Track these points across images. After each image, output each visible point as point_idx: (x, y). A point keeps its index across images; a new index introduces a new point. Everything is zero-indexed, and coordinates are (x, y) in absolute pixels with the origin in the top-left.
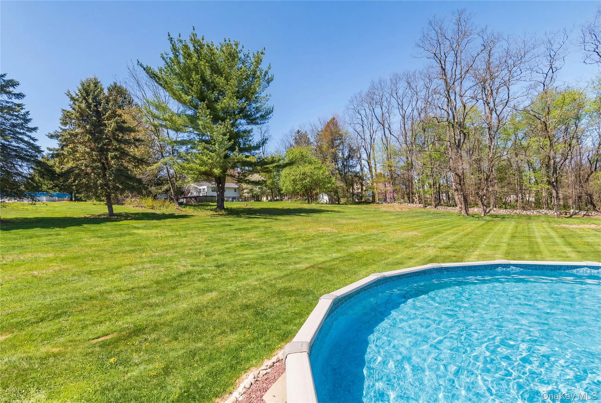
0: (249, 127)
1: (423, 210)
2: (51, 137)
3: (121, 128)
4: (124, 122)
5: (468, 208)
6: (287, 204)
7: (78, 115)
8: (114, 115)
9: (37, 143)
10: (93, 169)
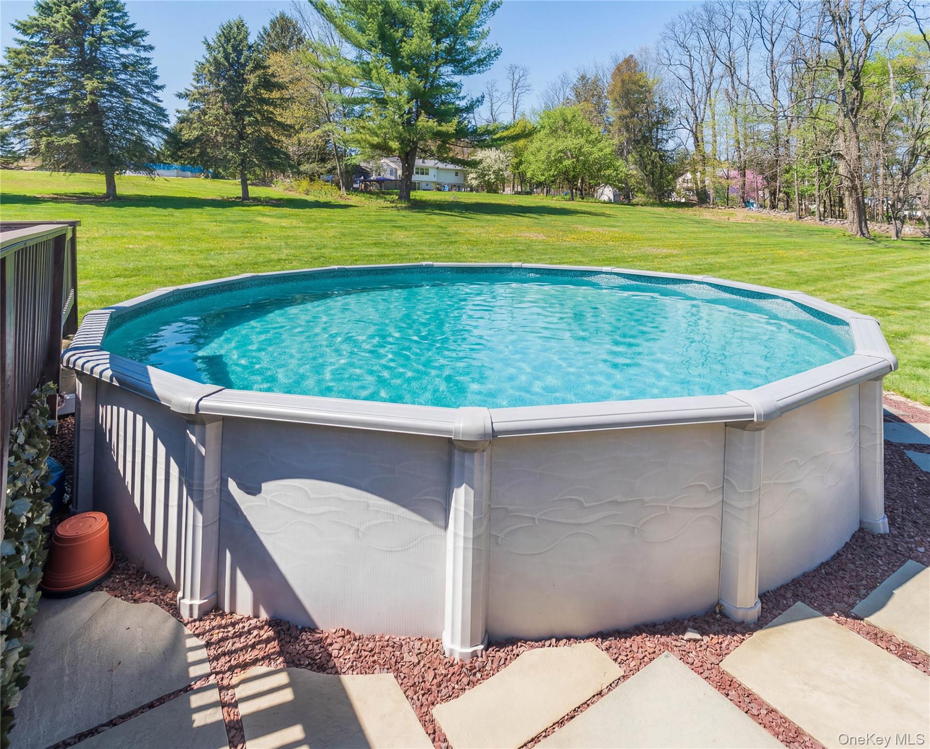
0: (456, 79)
1: (798, 223)
2: (180, 96)
3: (268, 83)
4: (273, 75)
5: (866, 220)
6: (538, 199)
7: (212, 69)
8: (258, 66)
9: (161, 105)
10: (225, 137)
